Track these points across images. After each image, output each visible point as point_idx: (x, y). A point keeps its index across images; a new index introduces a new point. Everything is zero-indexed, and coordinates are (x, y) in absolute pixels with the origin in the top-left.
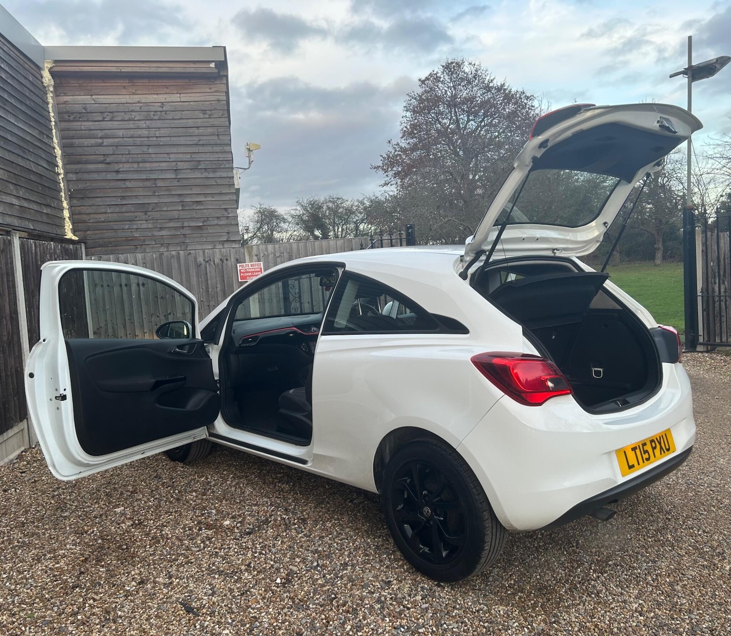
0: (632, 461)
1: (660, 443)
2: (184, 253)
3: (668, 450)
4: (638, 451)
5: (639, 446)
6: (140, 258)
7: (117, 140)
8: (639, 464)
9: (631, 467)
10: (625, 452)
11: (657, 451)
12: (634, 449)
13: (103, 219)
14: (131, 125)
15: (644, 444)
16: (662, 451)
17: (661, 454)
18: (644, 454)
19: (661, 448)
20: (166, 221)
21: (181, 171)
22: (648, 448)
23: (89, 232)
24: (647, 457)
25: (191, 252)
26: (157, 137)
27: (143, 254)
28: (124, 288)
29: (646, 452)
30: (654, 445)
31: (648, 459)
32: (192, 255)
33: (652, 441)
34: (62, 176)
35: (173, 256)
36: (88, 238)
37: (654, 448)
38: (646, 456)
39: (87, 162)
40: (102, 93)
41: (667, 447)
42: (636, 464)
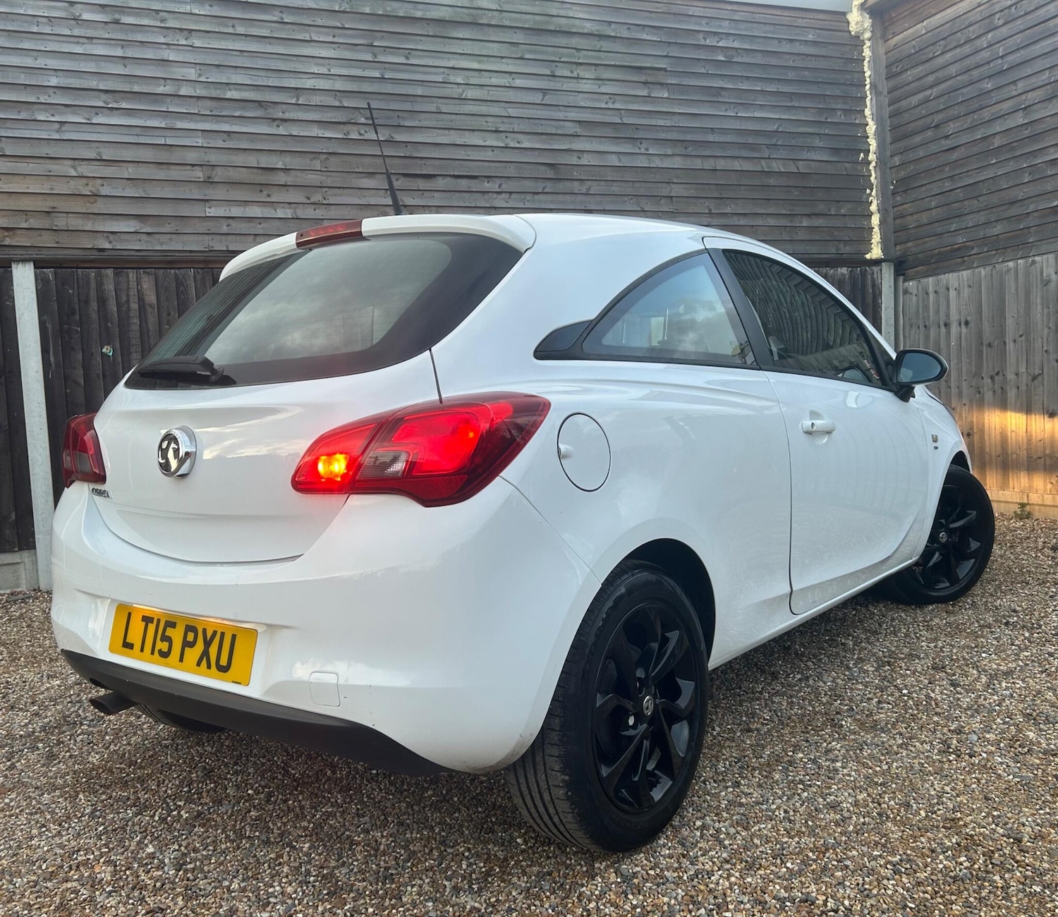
0: (135, 637)
1: (208, 644)
2: (1026, 262)
3: (224, 669)
4: (152, 627)
5: (159, 620)
6: (965, 278)
7: (949, 83)
8: (142, 650)
9: (128, 645)
10: (130, 614)
11: (193, 654)
12: (147, 620)
13: (925, 221)
14: (967, 49)
15: (171, 624)
16: (204, 661)
17: (199, 664)
18: (162, 640)
19: (206, 654)
20: (1005, 207)
21: (1032, 108)
22: (177, 635)
23: (910, 244)
24: (165, 649)
25: (1037, 258)
26: (1002, 57)
27: (969, 271)
28: (943, 329)
29: (166, 638)
30: (190, 637)
31: (165, 655)
32: (1037, 265)
33: (190, 628)
34: (873, 164)
35: (1009, 270)
36: (909, 253)
37: (187, 644)
38: (164, 646)
39: (915, 133)
40: (934, 12)
41: (224, 662)
42: (137, 646)
